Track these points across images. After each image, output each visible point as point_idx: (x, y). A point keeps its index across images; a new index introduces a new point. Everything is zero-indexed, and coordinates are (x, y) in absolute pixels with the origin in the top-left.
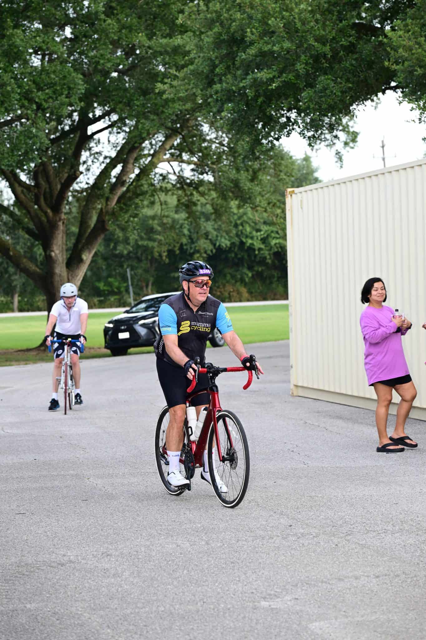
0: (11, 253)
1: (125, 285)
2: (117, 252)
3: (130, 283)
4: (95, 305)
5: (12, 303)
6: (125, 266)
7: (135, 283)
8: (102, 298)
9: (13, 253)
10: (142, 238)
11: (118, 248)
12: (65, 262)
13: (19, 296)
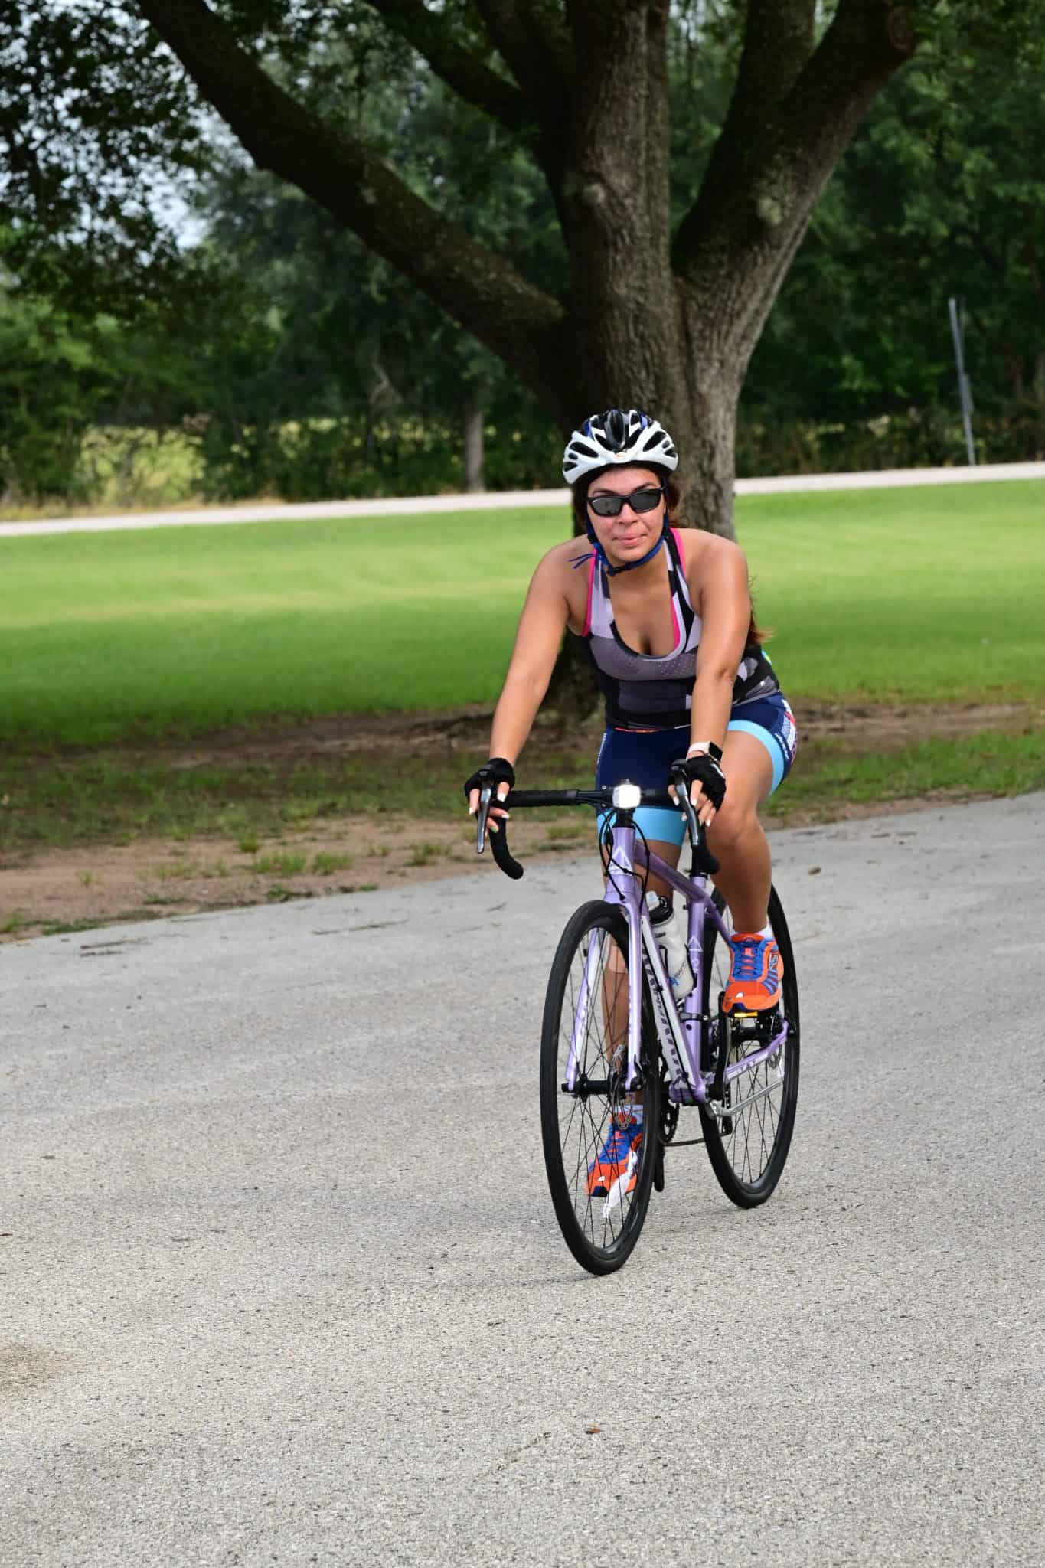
0: (369, 196)
1: (936, 369)
2: (907, 228)
3: (960, 362)
4: (808, 456)
5: (462, 451)
6: (938, 291)
7: (982, 361)
8: (840, 427)
9: (377, 195)
10: (1007, 172)
11: (912, 212)
12: (664, 240)
13: (488, 422)
